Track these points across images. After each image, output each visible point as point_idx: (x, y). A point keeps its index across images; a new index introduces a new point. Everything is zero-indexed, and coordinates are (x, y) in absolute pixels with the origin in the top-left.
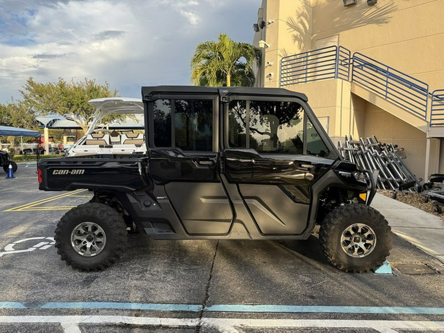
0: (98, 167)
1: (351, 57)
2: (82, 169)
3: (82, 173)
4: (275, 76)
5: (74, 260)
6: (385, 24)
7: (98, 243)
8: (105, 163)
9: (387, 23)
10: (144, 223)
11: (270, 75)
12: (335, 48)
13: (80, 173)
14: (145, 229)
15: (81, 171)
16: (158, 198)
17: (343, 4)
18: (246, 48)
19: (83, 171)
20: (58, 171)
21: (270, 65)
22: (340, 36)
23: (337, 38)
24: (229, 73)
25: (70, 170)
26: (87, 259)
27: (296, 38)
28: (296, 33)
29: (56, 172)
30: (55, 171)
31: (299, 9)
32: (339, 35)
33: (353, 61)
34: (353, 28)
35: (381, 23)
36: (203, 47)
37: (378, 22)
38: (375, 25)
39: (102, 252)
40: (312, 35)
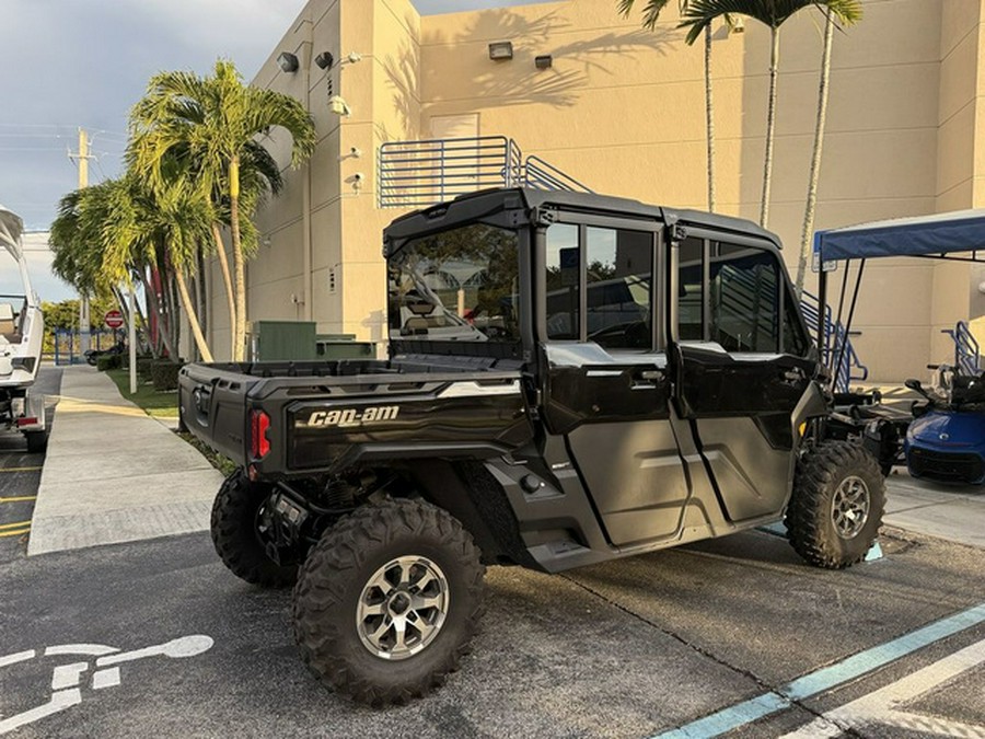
0: (431, 398)
1: (523, 164)
2: (392, 404)
3: (394, 416)
4: (369, 180)
5: (370, 679)
6: (567, 107)
7: (424, 613)
8: (448, 384)
9: (570, 105)
10: (526, 536)
11: (357, 177)
12: (502, 142)
13: (386, 417)
14: (529, 549)
15: (389, 409)
16: (554, 467)
17: (488, 53)
18: (289, 105)
19: (396, 409)
20: (323, 414)
21: (356, 156)
22: (482, 116)
23: (476, 120)
24: (236, 158)
25: (360, 409)
26: (405, 666)
27: (399, 105)
28: (398, 92)
29: (319, 418)
30: (314, 415)
31: (403, 43)
32: (479, 113)
33: (527, 172)
34: (506, 105)
35: (560, 104)
36: (168, 83)
37: (553, 101)
38: (548, 107)
39: (438, 634)
40: (422, 103)
